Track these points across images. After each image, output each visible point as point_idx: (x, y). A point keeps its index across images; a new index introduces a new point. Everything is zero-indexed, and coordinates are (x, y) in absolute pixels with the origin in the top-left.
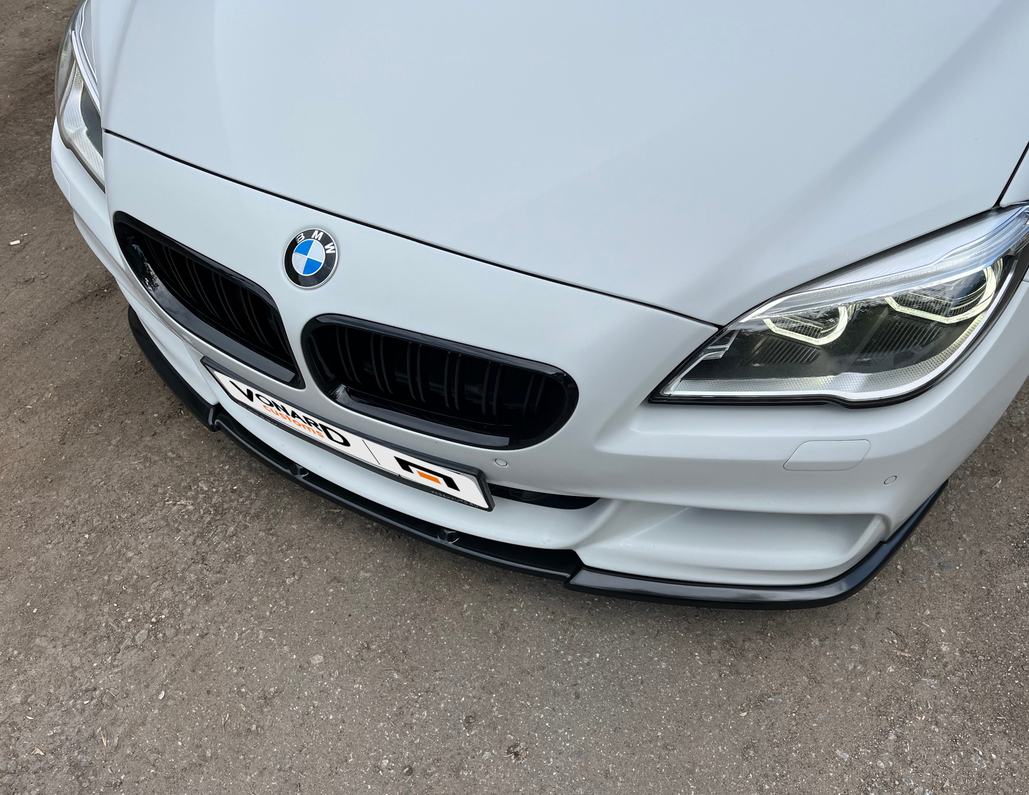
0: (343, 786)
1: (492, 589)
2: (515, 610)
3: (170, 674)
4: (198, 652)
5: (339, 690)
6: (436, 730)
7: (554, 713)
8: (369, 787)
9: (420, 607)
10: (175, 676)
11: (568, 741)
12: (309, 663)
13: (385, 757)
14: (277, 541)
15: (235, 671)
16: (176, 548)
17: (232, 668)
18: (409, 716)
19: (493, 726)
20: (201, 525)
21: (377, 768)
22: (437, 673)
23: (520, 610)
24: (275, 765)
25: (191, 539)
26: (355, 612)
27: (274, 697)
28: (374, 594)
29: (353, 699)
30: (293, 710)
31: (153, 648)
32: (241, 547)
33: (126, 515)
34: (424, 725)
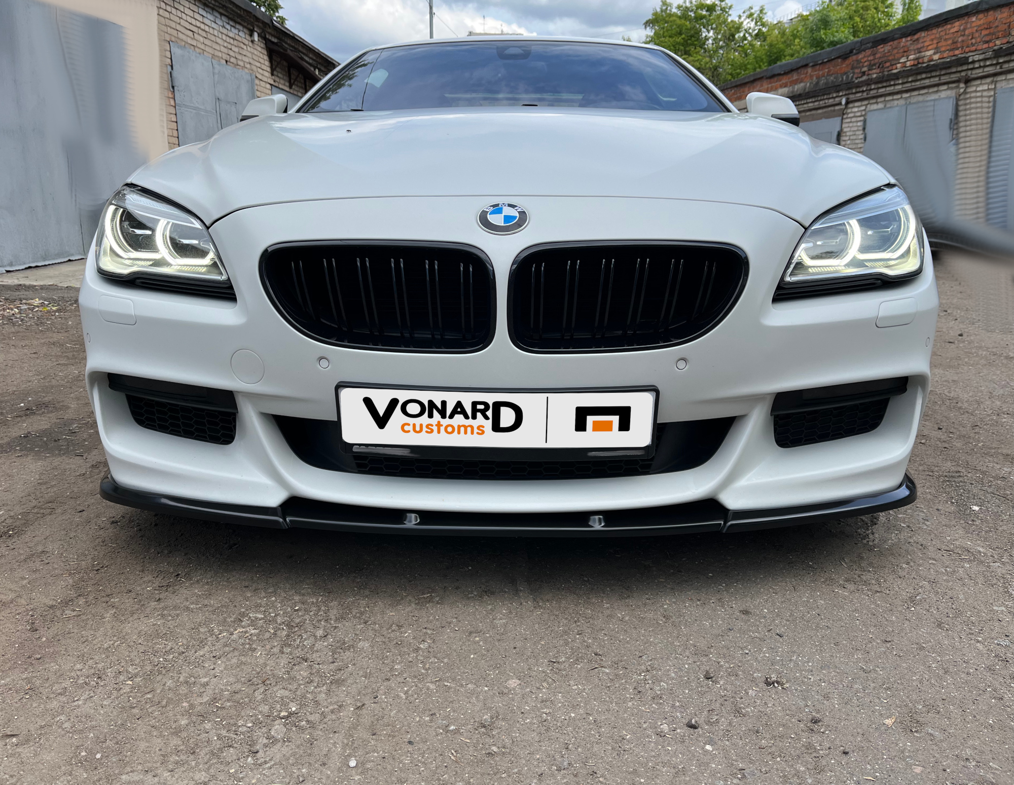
0: (642, 756)
1: (630, 601)
2: (665, 607)
3: (345, 746)
4: (366, 720)
5: (560, 695)
6: (687, 691)
7: (775, 651)
8: (670, 749)
9: (578, 626)
10: (355, 745)
11: (808, 662)
12: (507, 688)
13: (659, 723)
14: (381, 627)
15: (427, 719)
16: (261, 661)
17: (421, 717)
18: (650, 691)
19: (733, 673)
20: (278, 639)
21: (660, 734)
22: (644, 657)
23: (670, 605)
24: (550, 769)
25: (276, 650)
26: (519, 645)
27: (493, 723)
28: (524, 630)
29: (582, 697)
30: (527, 723)
31: (303, 736)
32: (344, 640)
33: (172, 656)
34: (671, 692)
